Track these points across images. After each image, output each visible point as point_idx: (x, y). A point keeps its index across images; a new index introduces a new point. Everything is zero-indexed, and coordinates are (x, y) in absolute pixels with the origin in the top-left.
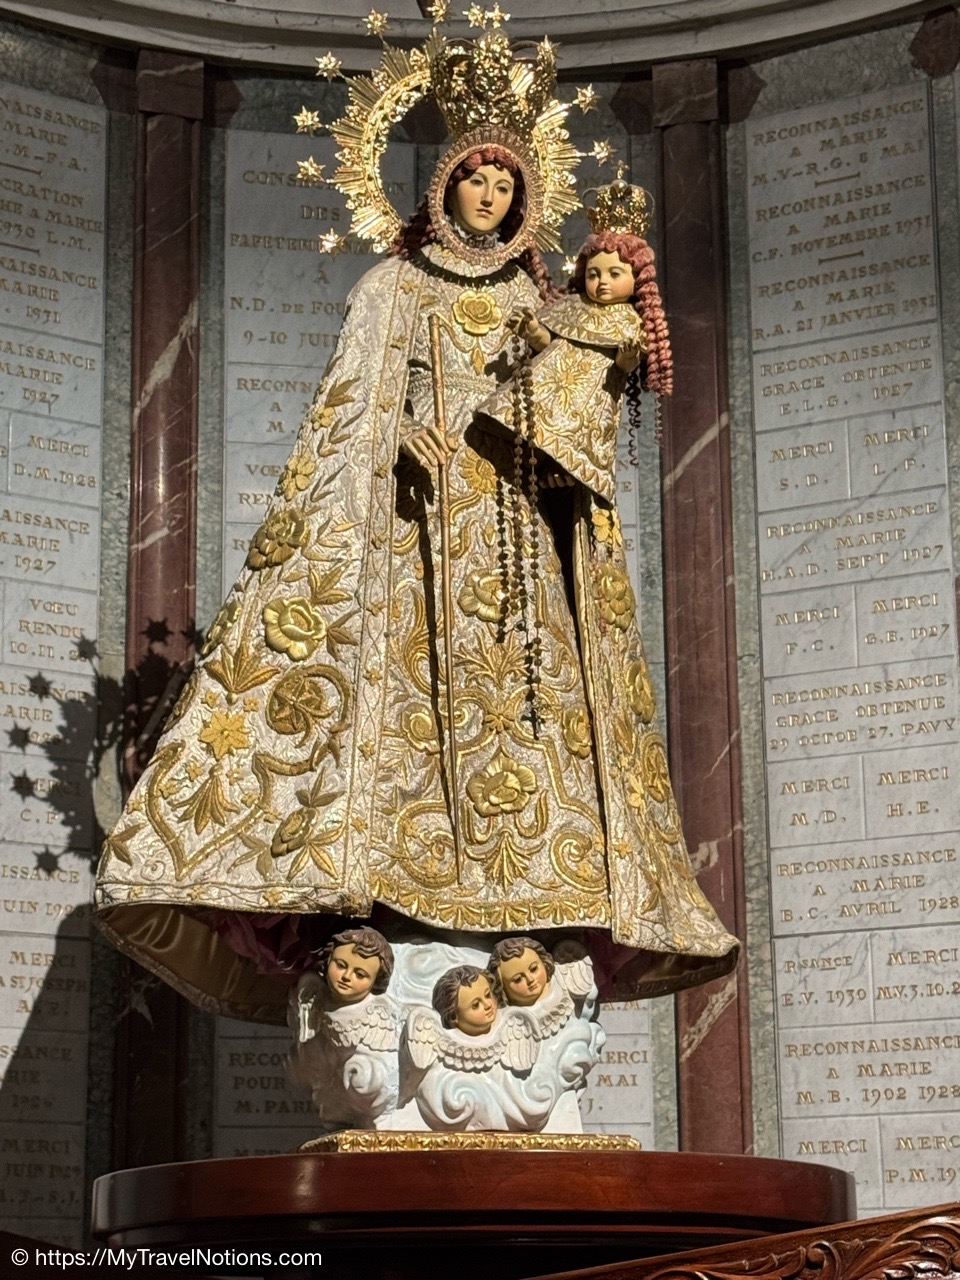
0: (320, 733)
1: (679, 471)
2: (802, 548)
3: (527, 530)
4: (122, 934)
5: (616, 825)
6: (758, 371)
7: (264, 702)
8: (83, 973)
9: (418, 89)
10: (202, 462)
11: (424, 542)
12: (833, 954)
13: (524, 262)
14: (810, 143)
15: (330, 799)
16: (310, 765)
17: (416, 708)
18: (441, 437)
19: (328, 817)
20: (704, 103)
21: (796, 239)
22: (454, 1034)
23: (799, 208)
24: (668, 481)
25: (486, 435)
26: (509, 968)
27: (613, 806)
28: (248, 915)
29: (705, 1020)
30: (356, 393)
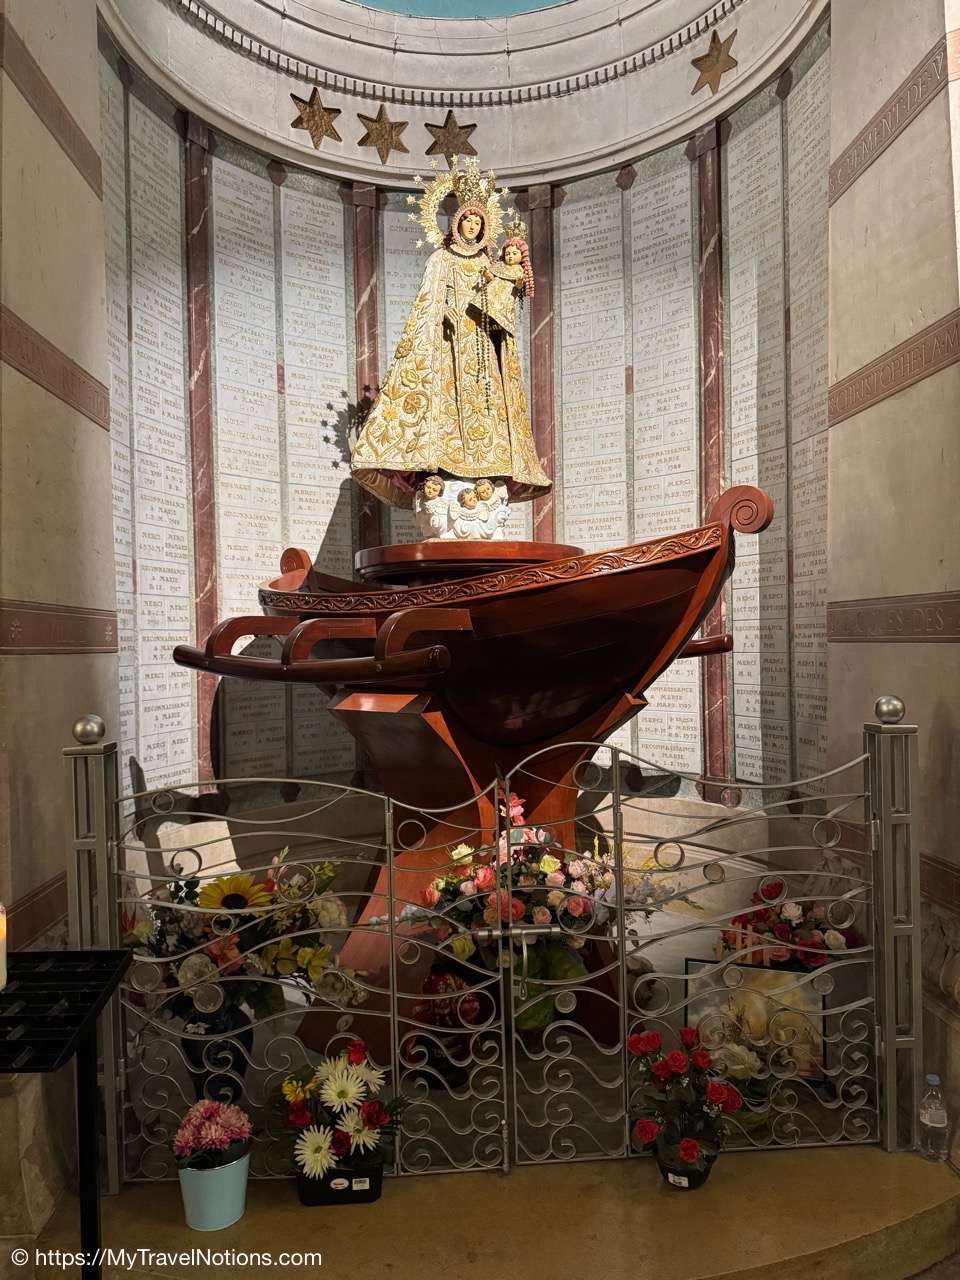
0: (420, 413)
1: (537, 332)
2: (576, 359)
3: (486, 345)
4: (360, 480)
5: (514, 443)
6: (563, 297)
7: (402, 404)
8: (349, 500)
9: (448, 188)
10: (379, 330)
11: (453, 348)
12: (581, 493)
13: (484, 250)
14: (582, 214)
15: (424, 434)
16: (417, 424)
17: (451, 405)
18: (457, 311)
19: (423, 440)
20: (546, 201)
21: (576, 249)
22: (464, 509)
23: (578, 238)
24: (533, 336)
25: (474, 312)
26: (480, 489)
27: (513, 438)
28: (399, 471)
29: (542, 514)
30: (429, 297)
